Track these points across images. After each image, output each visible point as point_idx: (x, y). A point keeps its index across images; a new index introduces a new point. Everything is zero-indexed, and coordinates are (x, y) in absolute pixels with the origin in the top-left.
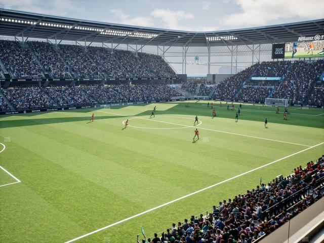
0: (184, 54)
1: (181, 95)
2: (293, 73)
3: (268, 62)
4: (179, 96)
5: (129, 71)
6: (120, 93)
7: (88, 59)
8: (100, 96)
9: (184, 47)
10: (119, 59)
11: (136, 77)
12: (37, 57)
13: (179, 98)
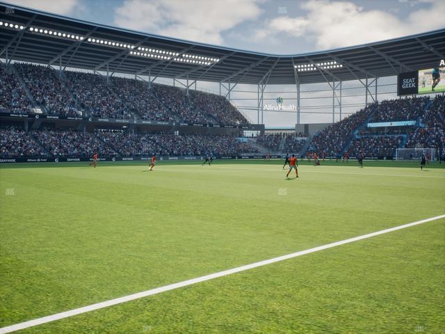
0: (260, 94)
1: (256, 152)
2: (436, 113)
3: (391, 101)
4: (252, 152)
5: (174, 114)
6: (157, 144)
7: (110, 93)
8: (123, 146)
9: (261, 86)
10: (160, 96)
11: (185, 122)
12: (27, 84)
13: (252, 154)
